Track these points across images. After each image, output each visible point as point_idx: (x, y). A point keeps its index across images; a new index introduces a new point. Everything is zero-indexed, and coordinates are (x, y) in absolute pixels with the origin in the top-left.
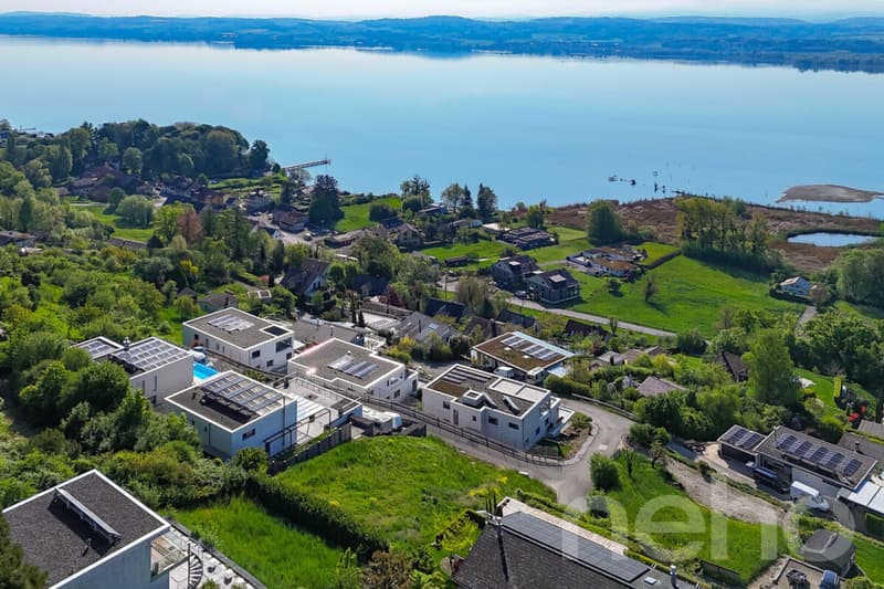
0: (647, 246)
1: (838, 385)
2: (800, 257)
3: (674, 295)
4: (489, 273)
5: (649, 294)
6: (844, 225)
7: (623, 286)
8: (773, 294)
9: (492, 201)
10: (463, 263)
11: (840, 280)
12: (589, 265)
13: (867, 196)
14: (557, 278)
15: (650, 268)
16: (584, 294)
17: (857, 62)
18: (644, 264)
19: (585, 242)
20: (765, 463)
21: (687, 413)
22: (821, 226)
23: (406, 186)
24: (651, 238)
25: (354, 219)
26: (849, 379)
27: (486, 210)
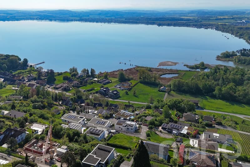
0: (131, 81)
1: (175, 112)
2: (163, 81)
3: (140, 93)
4: (98, 92)
5: (134, 94)
6: (171, 72)
7: (128, 92)
8: (159, 91)
9: (94, 72)
10: (91, 90)
11: (172, 86)
12: (120, 88)
13: (175, 64)
14: (115, 92)
15: (133, 87)
16: (121, 95)
17: (172, 24)
18: (131, 86)
19: (118, 81)
20: (168, 129)
21: (156, 122)
22: (167, 73)
23: (71, 70)
24: (132, 79)
25: (59, 80)
26: (177, 111)
27: (93, 75)
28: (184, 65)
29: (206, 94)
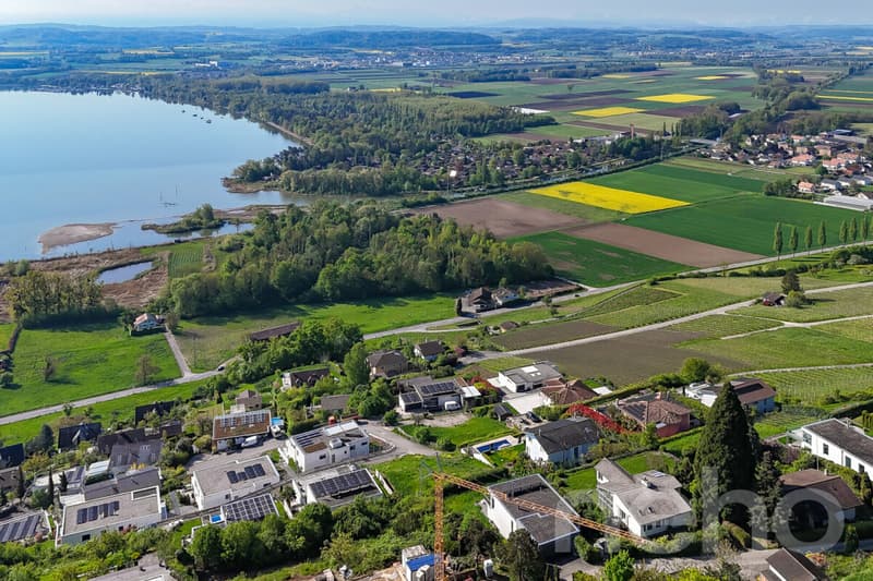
3: (63, 366)
5: (49, 374)
6: (118, 259)
7: (15, 378)
15: (12, 351)
28: (144, 228)
29: (293, 300)
